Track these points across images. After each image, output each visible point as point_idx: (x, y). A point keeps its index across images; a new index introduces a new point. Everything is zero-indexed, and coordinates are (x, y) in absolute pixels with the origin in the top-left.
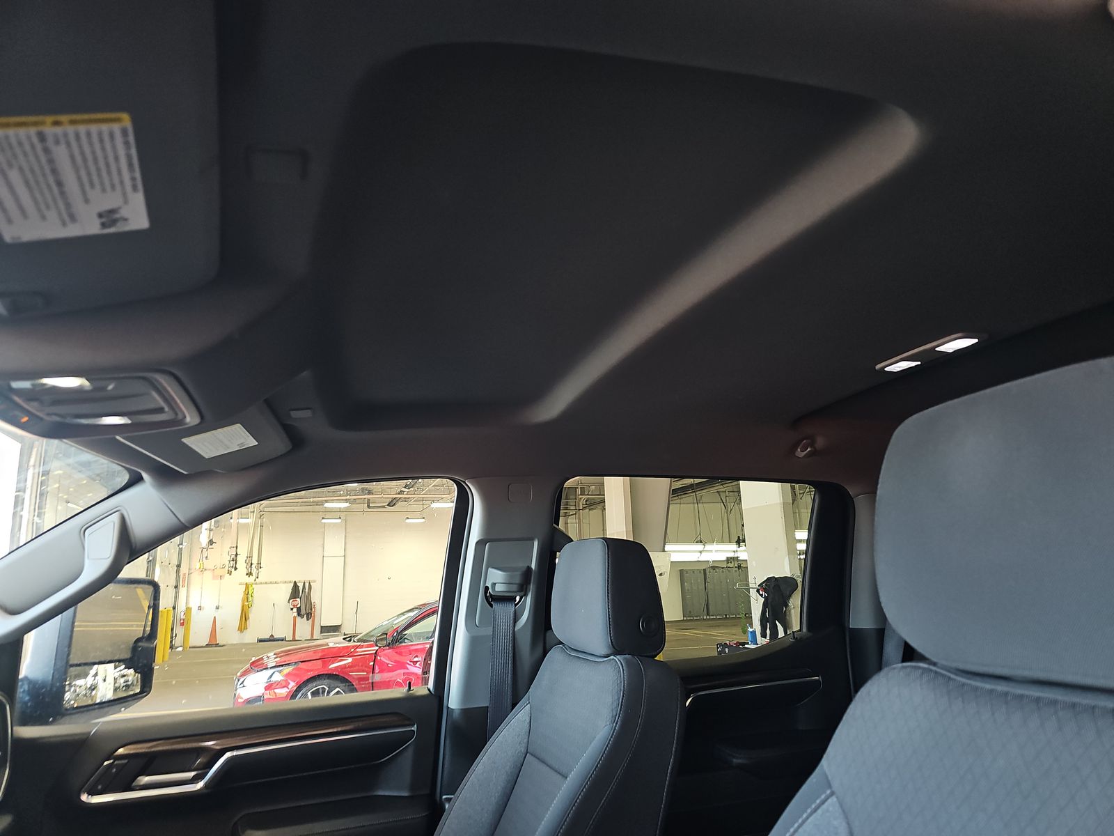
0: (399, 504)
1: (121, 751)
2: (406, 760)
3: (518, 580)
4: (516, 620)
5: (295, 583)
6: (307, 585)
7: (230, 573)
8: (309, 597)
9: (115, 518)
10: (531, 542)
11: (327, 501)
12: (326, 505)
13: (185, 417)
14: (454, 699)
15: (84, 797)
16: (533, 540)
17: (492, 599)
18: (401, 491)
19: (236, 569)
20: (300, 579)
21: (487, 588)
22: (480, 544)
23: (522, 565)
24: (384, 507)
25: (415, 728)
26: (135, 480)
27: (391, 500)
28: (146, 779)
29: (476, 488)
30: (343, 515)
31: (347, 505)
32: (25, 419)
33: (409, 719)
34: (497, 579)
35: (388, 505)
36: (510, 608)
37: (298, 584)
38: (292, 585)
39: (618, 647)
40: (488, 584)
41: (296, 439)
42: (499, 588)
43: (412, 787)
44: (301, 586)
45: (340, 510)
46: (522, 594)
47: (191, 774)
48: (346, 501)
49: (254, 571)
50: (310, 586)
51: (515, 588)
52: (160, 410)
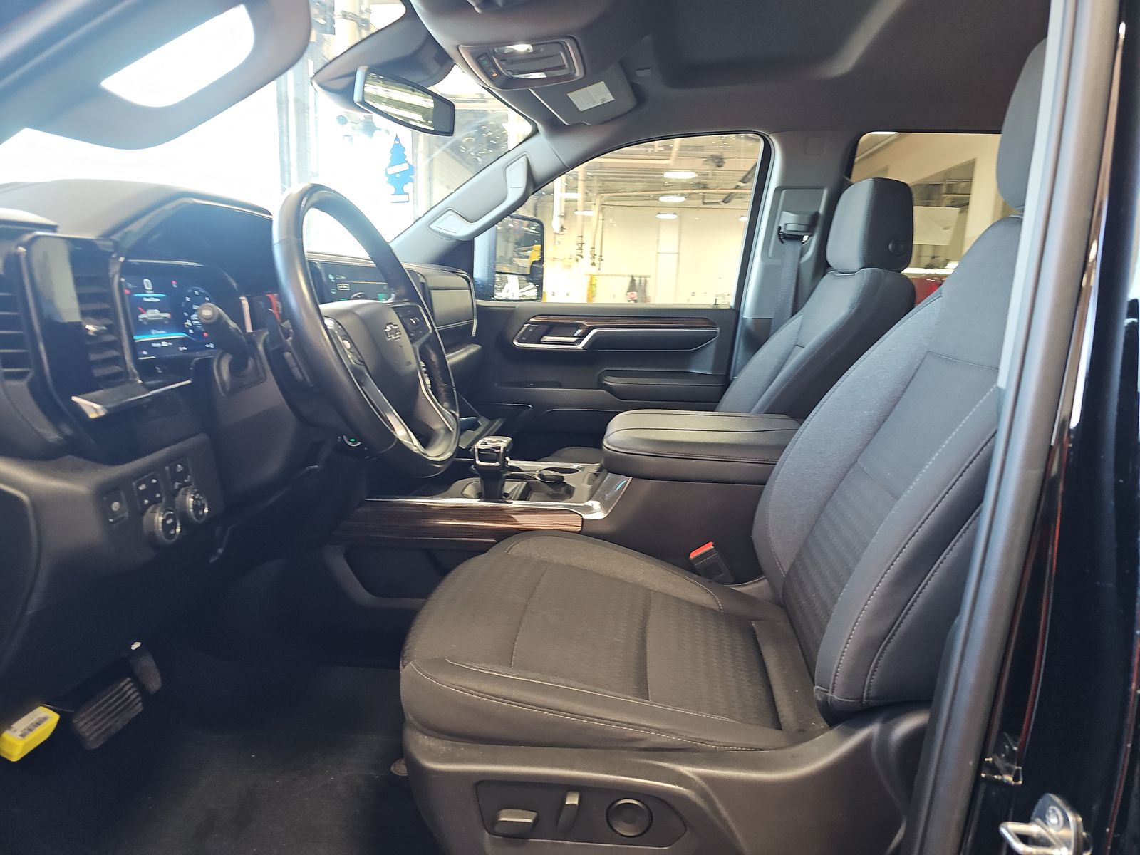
0: (734, 201)
1: (532, 320)
2: (710, 351)
3: (806, 221)
4: (802, 255)
5: (632, 277)
6: (643, 279)
7: (577, 260)
8: (644, 292)
9: (523, 160)
10: (820, 190)
11: (662, 195)
12: (662, 199)
13: (575, 72)
14: (748, 311)
15: (516, 343)
16: (822, 188)
17: (785, 237)
18: (738, 186)
19: (582, 257)
20: (637, 273)
21: (780, 228)
22: (778, 190)
23: (812, 210)
24: (718, 203)
25: (718, 330)
26: (535, 132)
27: (726, 196)
28: (548, 338)
29: (777, 140)
30: (678, 210)
31: (683, 199)
32: (494, 75)
33: (713, 324)
34: (789, 221)
35: (723, 202)
36: (798, 247)
37: (635, 278)
38: (630, 279)
39: (868, 262)
40: (782, 225)
41: (640, 96)
42: (790, 228)
43: (714, 369)
44: (637, 279)
45: (676, 206)
46: (809, 234)
47: (573, 340)
48: (682, 195)
49: (597, 262)
50: (646, 281)
51: (803, 228)
52: (562, 67)
